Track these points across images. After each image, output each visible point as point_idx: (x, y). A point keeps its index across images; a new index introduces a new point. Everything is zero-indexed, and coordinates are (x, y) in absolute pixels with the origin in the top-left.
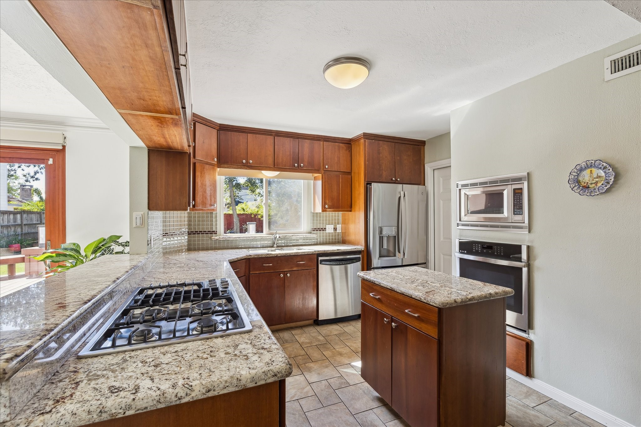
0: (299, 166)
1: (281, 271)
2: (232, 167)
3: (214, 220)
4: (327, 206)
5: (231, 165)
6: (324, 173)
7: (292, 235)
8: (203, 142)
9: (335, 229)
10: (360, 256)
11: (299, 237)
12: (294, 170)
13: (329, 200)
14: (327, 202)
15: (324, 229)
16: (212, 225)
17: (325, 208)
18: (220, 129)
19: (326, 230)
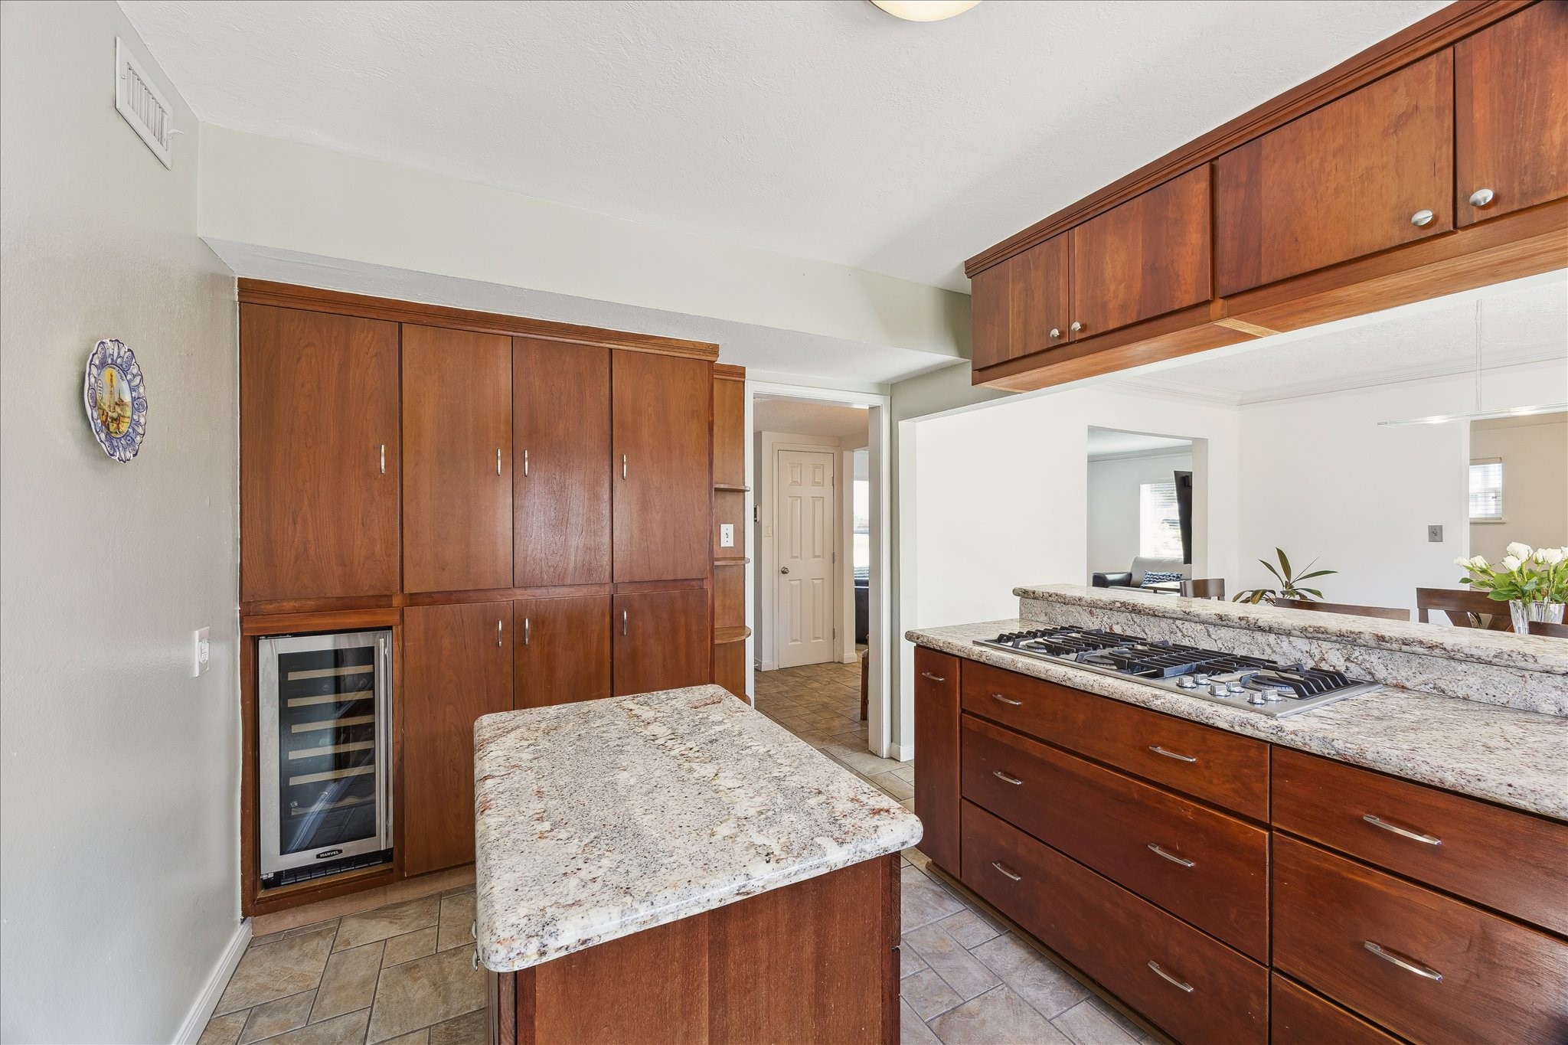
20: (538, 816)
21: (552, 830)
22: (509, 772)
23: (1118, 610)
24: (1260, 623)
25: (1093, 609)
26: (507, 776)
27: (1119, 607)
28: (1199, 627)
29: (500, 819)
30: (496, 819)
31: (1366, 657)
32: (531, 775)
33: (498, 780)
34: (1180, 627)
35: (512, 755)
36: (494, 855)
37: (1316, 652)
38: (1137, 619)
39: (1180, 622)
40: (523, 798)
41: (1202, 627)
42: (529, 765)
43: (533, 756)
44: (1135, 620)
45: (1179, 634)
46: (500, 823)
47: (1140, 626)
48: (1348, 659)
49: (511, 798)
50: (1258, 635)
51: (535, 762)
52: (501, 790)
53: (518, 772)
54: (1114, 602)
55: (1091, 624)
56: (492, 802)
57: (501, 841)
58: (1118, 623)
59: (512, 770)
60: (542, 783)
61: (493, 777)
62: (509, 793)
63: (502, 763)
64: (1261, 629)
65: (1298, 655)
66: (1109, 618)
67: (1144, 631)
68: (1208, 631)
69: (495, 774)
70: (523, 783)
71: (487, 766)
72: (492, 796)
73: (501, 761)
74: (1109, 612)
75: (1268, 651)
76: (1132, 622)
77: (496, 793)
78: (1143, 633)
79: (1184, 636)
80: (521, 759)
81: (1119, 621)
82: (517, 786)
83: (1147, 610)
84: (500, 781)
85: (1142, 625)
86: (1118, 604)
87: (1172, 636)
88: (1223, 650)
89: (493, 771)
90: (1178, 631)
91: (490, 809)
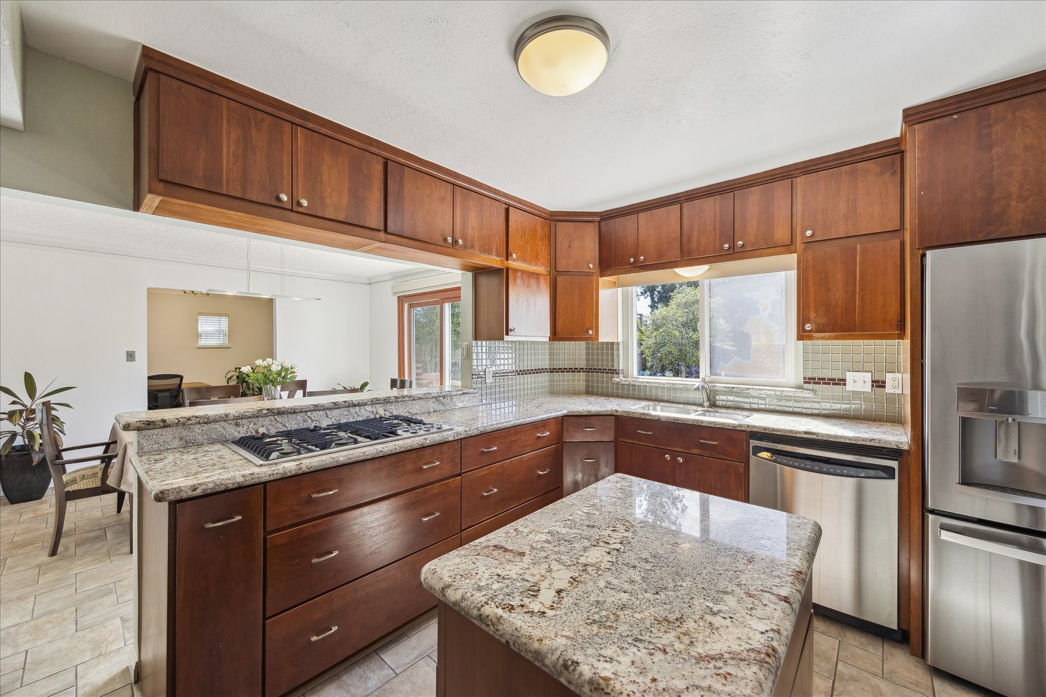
0: (733, 246)
1: (668, 448)
2: (618, 272)
3: (615, 353)
4: (808, 327)
5: (616, 270)
6: (805, 249)
7: (748, 387)
8: (570, 246)
9: (879, 384)
10: (894, 464)
11: (763, 392)
12: (725, 256)
13: (816, 312)
14: (812, 315)
15: (842, 382)
16: (613, 360)
17: (804, 330)
18: (601, 219)
19: (845, 385)
20: (764, 549)
21: (762, 538)
22: (760, 593)
23: (266, 416)
24: (354, 402)
25: (238, 421)
26: (766, 589)
27: (266, 413)
28: (321, 413)
29: (790, 559)
30: (794, 561)
31: (390, 407)
32: (744, 578)
33: (775, 590)
34: (310, 416)
35: (743, 612)
36: (803, 544)
37: (374, 410)
38: (279, 419)
39: (310, 413)
40: (765, 564)
41: (324, 412)
42: (737, 590)
43: (726, 597)
44: (278, 420)
45: (310, 421)
46: (792, 557)
47: (281, 423)
48: (385, 410)
49: (773, 569)
50: (352, 409)
51: (729, 590)
52: (778, 580)
53: (752, 588)
54: (261, 410)
55: (236, 434)
56: (790, 574)
57: (796, 547)
58: (263, 426)
59: (756, 593)
60: (742, 567)
61: (778, 596)
62: (774, 574)
63: (761, 607)
64: (355, 405)
65: (368, 414)
66: (255, 424)
67: (285, 426)
68: (327, 414)
69: (773, 598)
70: (756, 576)
71: (778, 614)
72: (788, 578)
73: (759, 612)
74: (255, 420)
75: (356, 416)
76: (275, 422)
77: (784, 580)
78: (284, 427)
79: (312, 421)
80: (739, 602)
81: (264, 424)
82: (763, 576)
83: (289, 411)
84: (774, 588)
85: (283, 422)
86: (265, 412)
87: (305, 423)
88: (335, 423)
89: (775, 604)
90: (309, 419)
91: (794, 569)
